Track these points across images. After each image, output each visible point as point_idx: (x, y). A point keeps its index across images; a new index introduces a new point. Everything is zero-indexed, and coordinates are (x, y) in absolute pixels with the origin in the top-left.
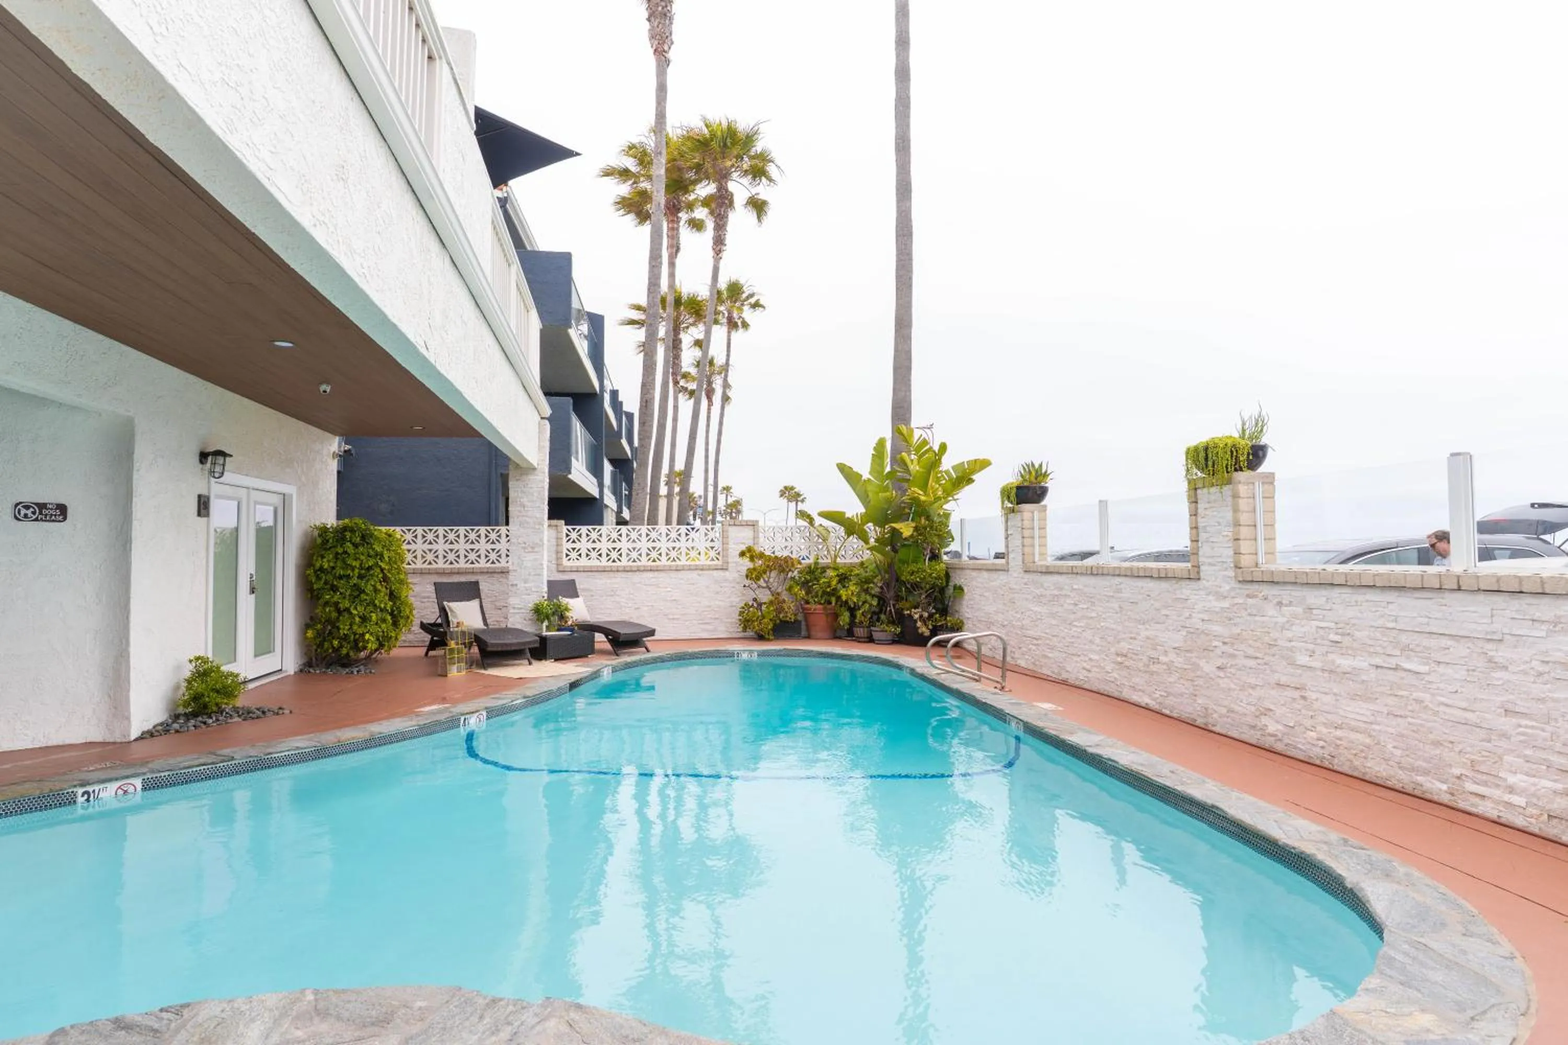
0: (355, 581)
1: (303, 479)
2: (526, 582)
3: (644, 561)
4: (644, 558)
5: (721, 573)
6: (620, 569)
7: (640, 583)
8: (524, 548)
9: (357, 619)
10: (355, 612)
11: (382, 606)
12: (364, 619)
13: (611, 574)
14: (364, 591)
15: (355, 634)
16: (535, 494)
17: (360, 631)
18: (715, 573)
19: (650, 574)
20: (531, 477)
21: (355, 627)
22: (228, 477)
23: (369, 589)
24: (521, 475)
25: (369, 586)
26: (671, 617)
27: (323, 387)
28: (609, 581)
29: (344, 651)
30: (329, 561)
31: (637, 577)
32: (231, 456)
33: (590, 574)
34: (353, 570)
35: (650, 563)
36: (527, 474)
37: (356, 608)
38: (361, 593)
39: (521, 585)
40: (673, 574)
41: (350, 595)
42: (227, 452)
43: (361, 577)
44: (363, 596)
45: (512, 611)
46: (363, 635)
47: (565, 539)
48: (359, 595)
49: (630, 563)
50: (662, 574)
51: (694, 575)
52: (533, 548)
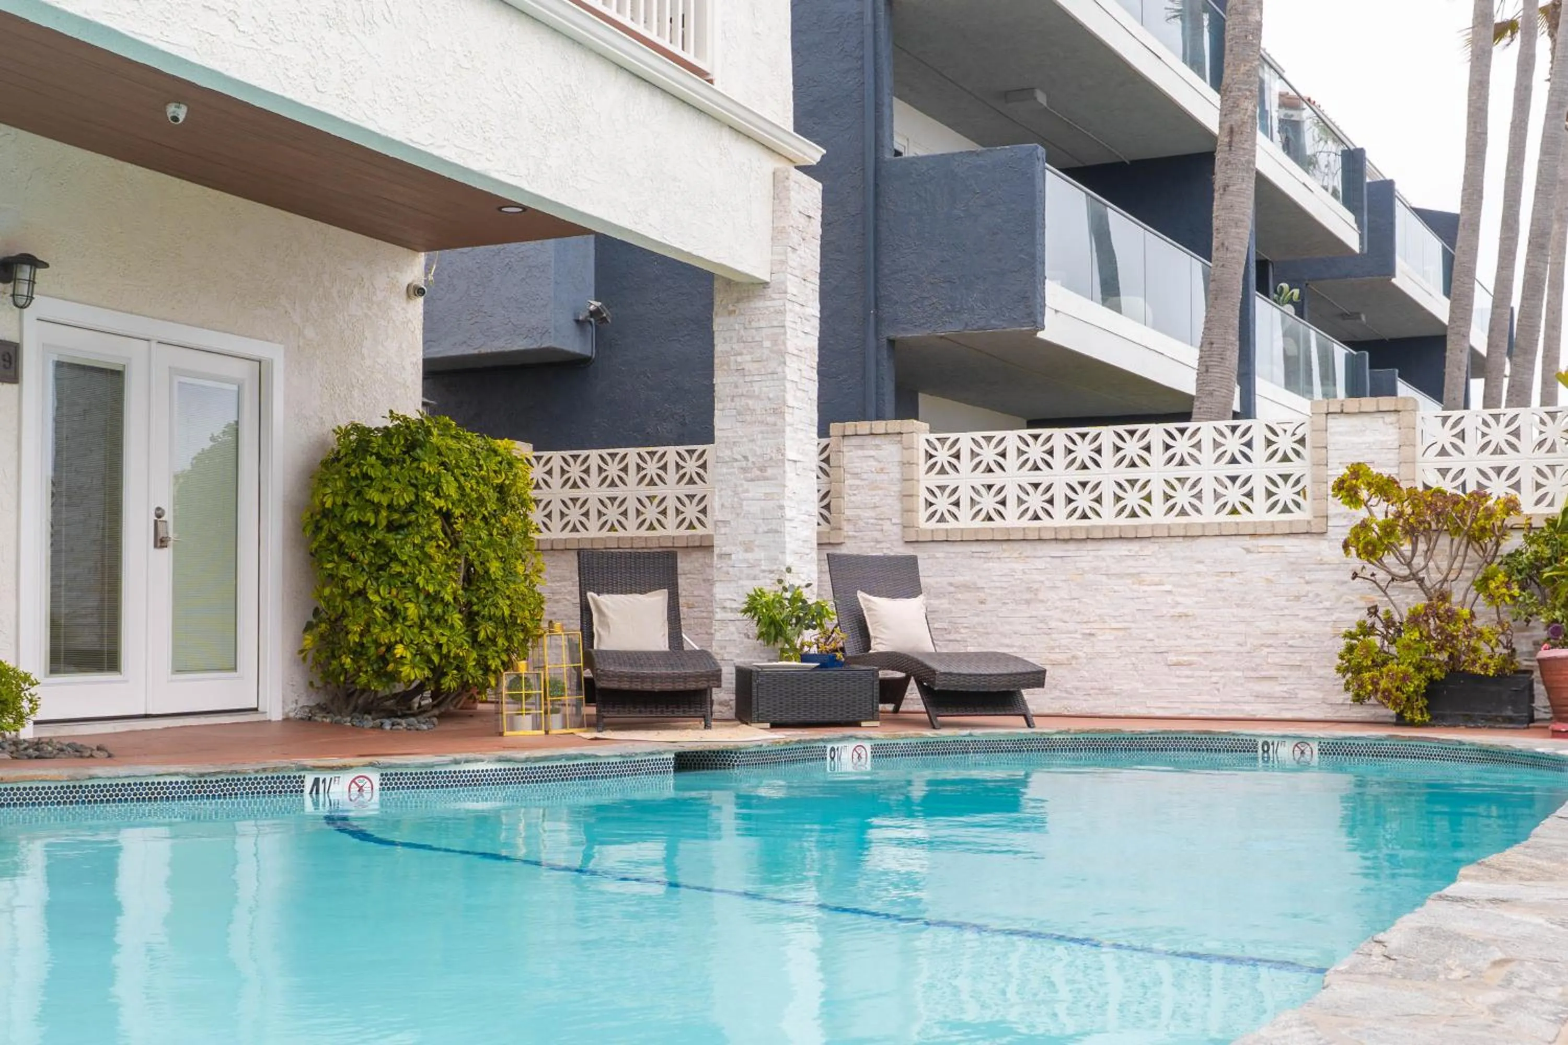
0: (377, 535)
1: (310, 332)
2: (748, 549)
3: (1108, 516)
4: (1108, 509)
5: (1306, 544)
6: (1045, 535)
7: (1095, 570)
8: (744, 470)
9: (378, 612)
10: (374, 598)
11: (431, 589)
12: (394, 613)
13: (1028, 549)
14: (394, 558)
15: (378, 644)
16: (767, 344)
17: (385, 637)
18: (1290, 544)
19: (1122, 549)
20: (760, 304)
21: (376, 630)
22: (41, 305)
23: (407, 552)
24: (738, 300)
25: (408, 548)
26: (1172, 658)
27: (171, 110)
28: (1019, 566)
29: (363, 679)
30: (334, 494)
31: (1086, 556)
32: (46, 265)
33: (976, 548)
34: (377, 513)
35: (1123, 521)
36: (749, 298)
37: (377, 592)
38: (391, 560)
39: (739, 555)
40: (1178, 548)
41: (370, 564)
42: (40, 257)
43: (392, 527)
44: (396, 568)
45: (718, 616)
46: (390, 647)
47: (923, 466)
48: (388, 565)
49: (1074, 522)
50: (1150, 548)
51: (1232, 549)
52: (762, 469)
